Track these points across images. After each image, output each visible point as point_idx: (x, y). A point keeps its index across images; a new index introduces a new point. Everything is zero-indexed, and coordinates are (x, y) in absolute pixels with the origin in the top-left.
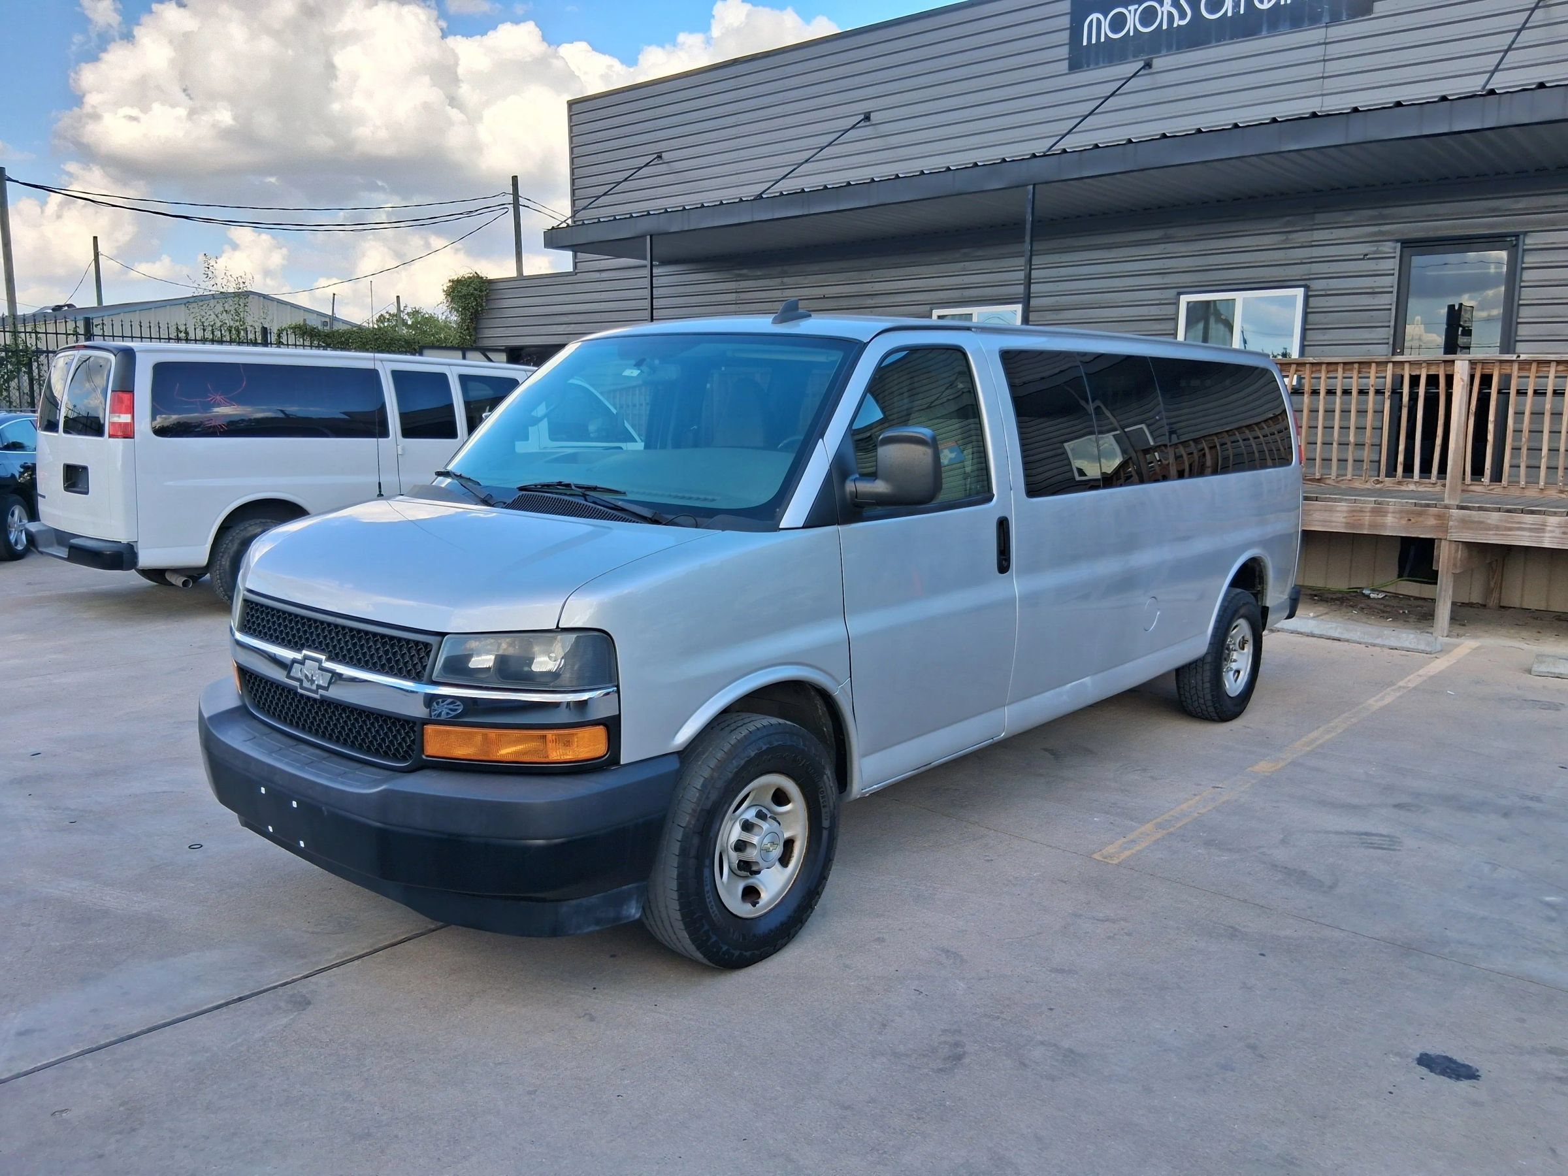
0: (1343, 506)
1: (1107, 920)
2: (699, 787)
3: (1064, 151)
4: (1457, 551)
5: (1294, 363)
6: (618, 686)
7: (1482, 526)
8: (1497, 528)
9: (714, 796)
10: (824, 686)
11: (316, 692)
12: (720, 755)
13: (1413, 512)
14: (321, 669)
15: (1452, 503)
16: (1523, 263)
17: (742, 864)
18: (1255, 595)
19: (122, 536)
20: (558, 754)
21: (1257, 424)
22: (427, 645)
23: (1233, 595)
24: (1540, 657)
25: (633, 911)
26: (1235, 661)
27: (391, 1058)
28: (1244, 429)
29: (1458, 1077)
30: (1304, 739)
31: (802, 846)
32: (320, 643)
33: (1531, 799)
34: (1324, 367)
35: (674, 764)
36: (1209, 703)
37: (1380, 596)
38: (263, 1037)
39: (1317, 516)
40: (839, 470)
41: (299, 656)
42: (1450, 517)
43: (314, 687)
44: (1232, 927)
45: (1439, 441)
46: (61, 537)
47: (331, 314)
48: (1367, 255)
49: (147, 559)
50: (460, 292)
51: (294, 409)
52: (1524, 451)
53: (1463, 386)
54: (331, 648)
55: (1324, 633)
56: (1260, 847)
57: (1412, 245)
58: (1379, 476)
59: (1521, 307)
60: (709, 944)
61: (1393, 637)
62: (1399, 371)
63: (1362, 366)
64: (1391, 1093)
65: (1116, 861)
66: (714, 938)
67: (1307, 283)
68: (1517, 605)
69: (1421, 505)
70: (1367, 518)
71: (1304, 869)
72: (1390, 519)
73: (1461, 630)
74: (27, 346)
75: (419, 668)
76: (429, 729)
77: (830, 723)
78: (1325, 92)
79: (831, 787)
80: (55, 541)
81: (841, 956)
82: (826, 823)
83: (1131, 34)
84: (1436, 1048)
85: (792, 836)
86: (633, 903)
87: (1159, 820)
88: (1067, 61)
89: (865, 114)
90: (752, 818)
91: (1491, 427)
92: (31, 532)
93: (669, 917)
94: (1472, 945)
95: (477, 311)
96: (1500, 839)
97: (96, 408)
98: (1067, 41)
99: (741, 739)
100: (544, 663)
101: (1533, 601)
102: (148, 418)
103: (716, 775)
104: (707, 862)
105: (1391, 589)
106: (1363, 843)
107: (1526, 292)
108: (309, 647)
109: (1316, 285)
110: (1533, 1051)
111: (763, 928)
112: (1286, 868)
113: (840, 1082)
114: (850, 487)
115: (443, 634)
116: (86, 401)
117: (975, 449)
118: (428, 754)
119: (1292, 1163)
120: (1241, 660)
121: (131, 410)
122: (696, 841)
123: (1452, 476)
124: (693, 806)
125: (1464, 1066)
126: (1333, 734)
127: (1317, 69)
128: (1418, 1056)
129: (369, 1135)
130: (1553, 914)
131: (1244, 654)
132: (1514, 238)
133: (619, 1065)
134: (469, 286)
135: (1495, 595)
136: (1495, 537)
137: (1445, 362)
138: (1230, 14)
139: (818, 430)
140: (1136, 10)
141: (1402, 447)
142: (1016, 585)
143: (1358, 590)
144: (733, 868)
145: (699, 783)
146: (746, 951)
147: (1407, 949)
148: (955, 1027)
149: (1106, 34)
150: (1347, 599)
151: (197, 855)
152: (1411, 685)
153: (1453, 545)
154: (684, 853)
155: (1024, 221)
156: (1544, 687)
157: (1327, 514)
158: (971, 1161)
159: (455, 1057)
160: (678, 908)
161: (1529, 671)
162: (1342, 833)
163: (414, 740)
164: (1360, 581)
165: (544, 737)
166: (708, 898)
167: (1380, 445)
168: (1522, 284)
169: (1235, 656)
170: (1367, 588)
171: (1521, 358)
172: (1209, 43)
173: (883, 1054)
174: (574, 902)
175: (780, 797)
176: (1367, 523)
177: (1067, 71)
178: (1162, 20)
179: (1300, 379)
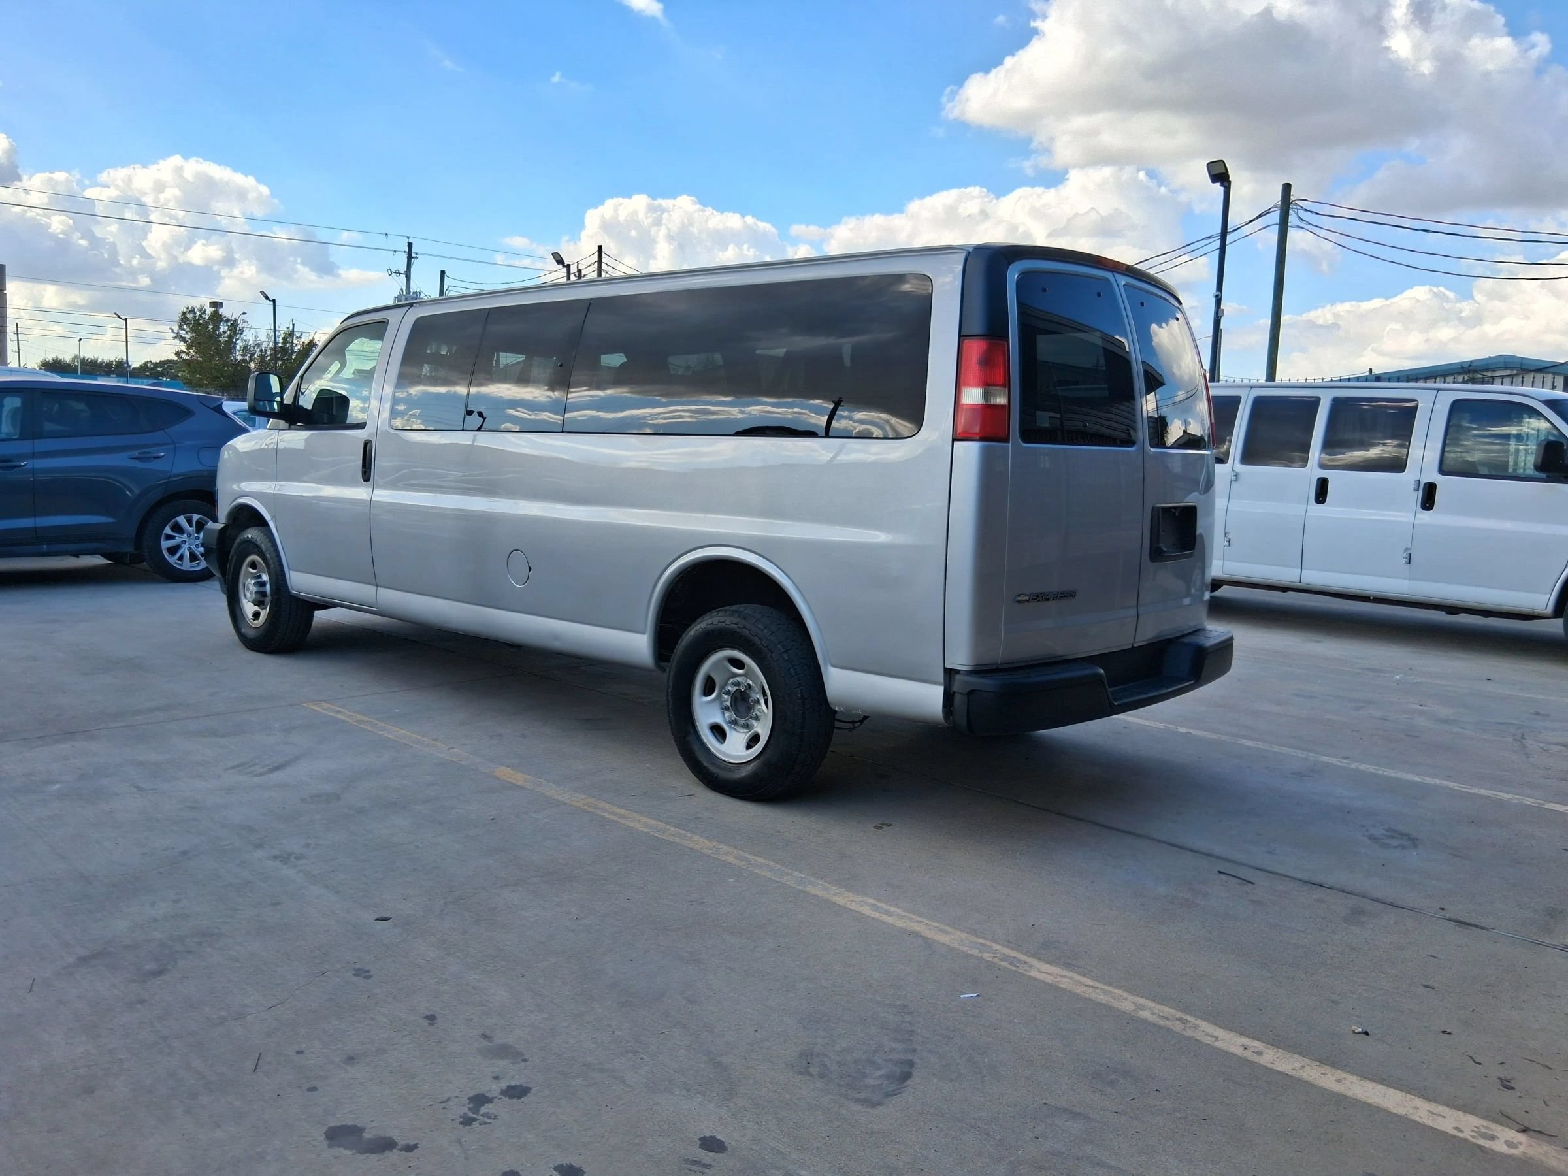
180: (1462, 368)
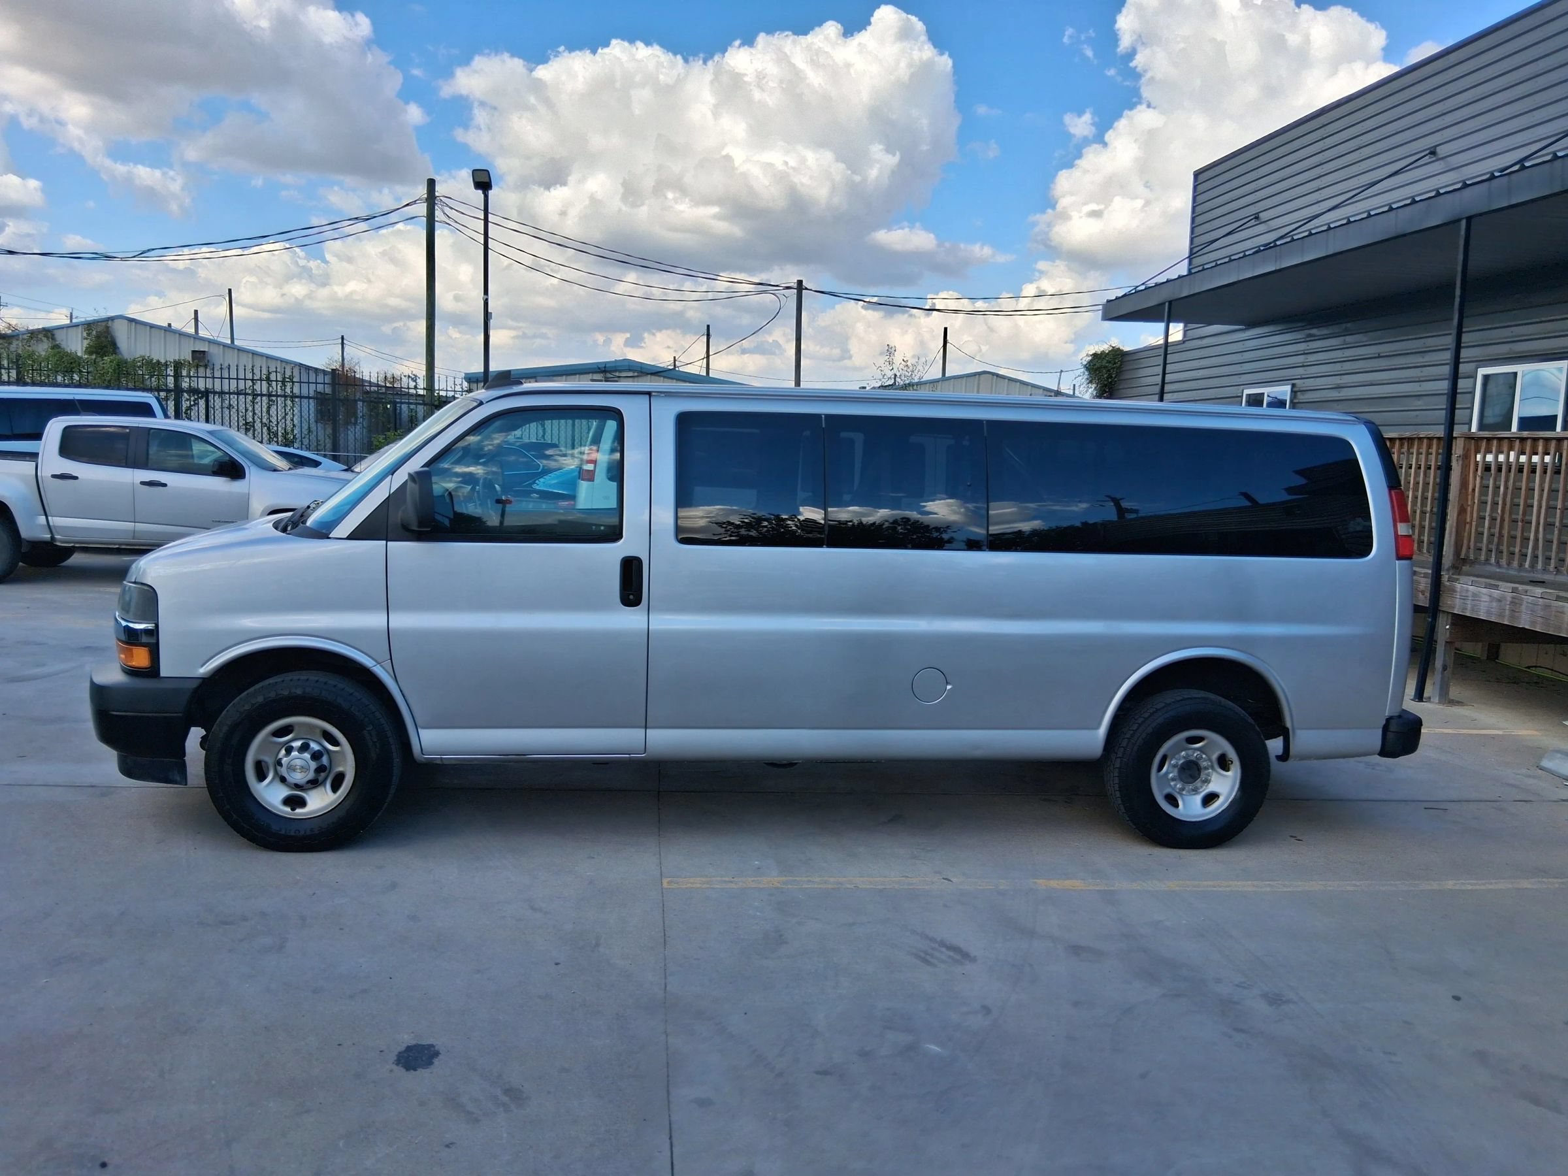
6: (157, 624)
10: (358, 661)
25: (178, 778)
26: (1210, 781)
30: (1205, 882)
31: (349, 781)
35: (194, 685)
44: (598, 944)
50: (1096, 366)
65: (670, 886)
85: (343, 771)
86: (176, 773)
89: (1431, 148)
90: (297, 746)
94: (722, 1029)
95: (1109, 382)
114: (400, 514)
120: (1219, 783)
131: (1227, 776)
134: (1103, 359)
147: (661, 1007)
169: (1212, 775)
175: (331, 739)
180: (599, 368)
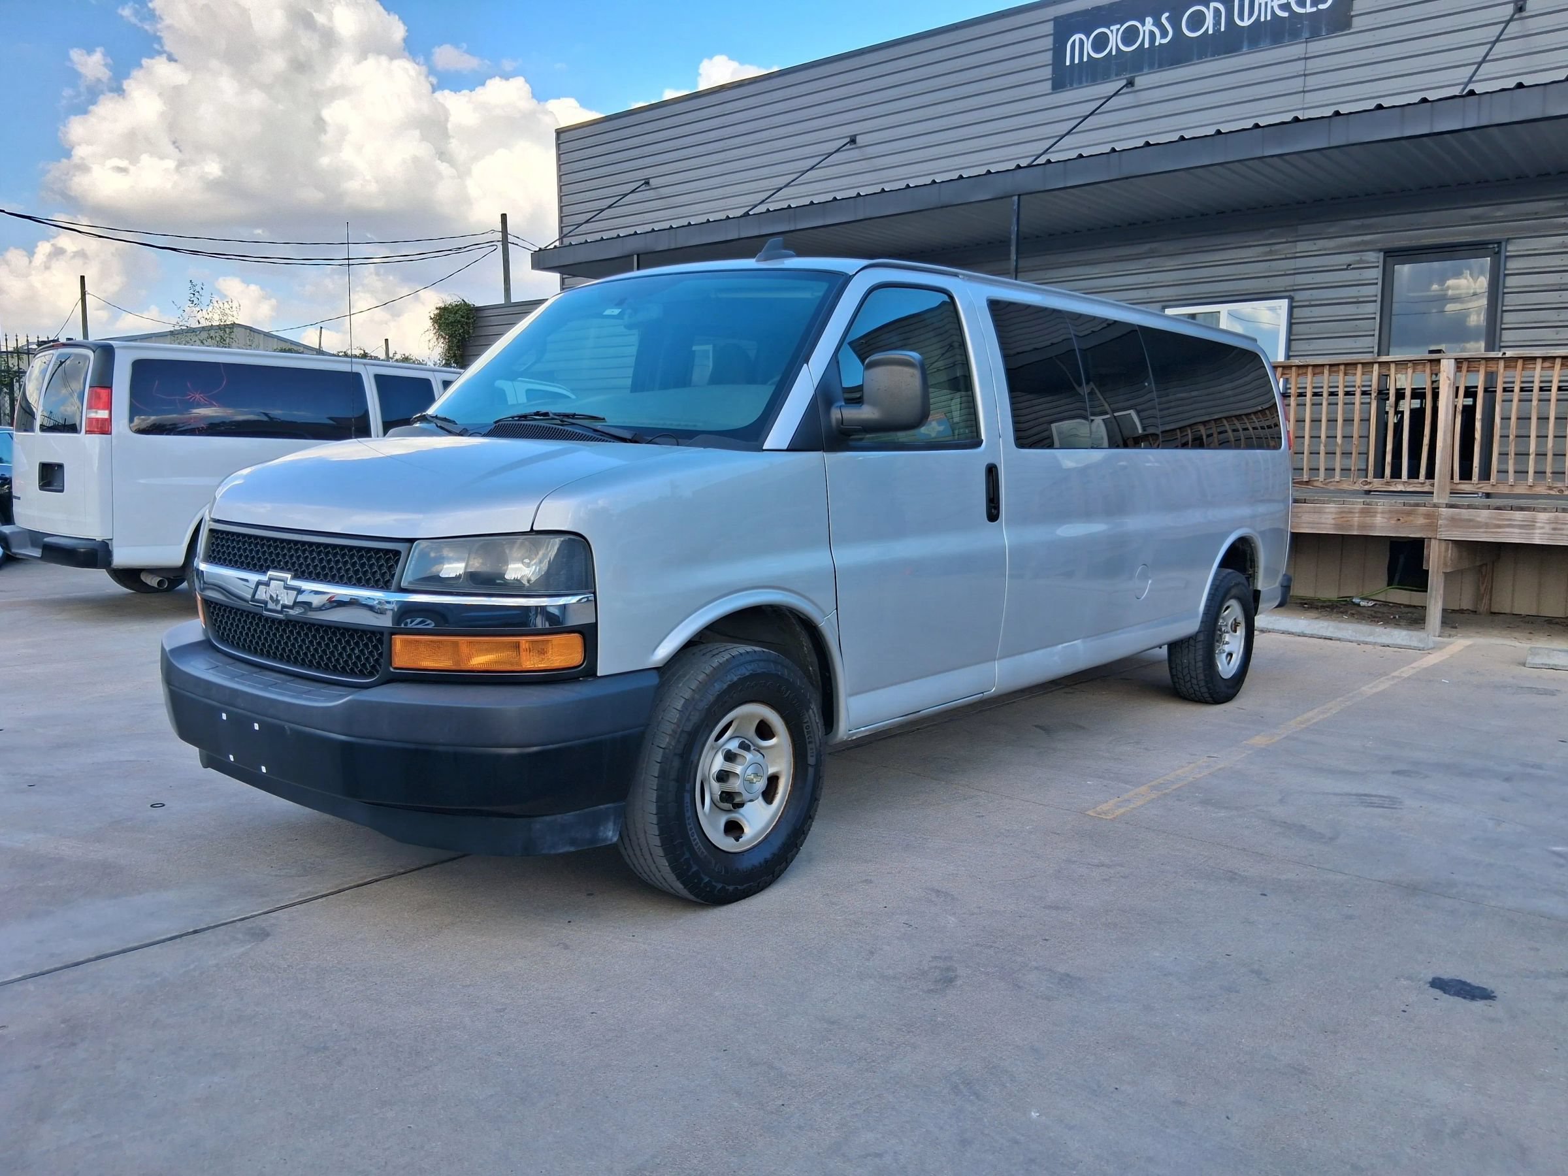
0: (1331, 508)
1: (1103, 866)
2: (679, 708)
3: (1049, 162)
4: (1447, 550)
5: (1280, 367)
6: (595, 593)
7: (1470, 523)
8: (1487, 525)
9: (695, 718)
10: (809, 616)
11: (281, 612)
12: (701, 677)
13: (1403, 512)
14: (288, 588)
15: (1441, 501)
16: (1505, 269)
17: (724, 795)
18: (1248, 579)
19: (96, 533)
20: (531, 662)
21: (1247, 415)
22: (397, 553)
23: (1224, 575)
24: (1534, 652)
25: (610, 834)
26: (1227, 643)
27: (353, 981)
28: (1233, 418)
29: (1473, 997)
30: (1299, 719)
31: (787, 785)
32: (286, 563)
33: (1532, 767)
34: (1310, 369)
35: (654, 680)
36: (1202, 683)
37: (1371, 604)
38: (218, 964)
39: (1306, 518)
40: (824, 396)
41: (265, 578)
42: (1439, 516)
43: (279, 608)
44: (1231, 872)
45: (1426, 441)
46: (35, 538)
47: (318, 347)
48: (1350, 265)
49: (122, 557)
50: (447, 319)
51: (278, 413)
52: (1512, 455)
53: (1450, 385)
54: (297, 566)
55: (1315, 632)
56: (1257, 805)
57: (1396, 254)
58: (1367, 477)
59: (1505, 314)
60: (690, 874)
61: (1385, 634)
62: (1385, 372)
63: (1348, 368)
64: (1404, 1011)
65: (1110, 817)
66: (695, 868)
67: (1292, 293)
68: (1508, 611)
69: (1410, 505)
70: (1356, 519)
71: (1303, 823)
72: (1379, 520)
73: (1453, 632)
74: (8, 366)
75: (387, 577)
76: (398, 640)
77: (815, 659)
78: (1305, 106)
79: (817, 723)
80: (29, 543)
81: (828, 895)
82: (811, 760)
83: (1114, 53)
84: (1449, 972)
85: (777, 772)
86: (611, 825)
87: (1153, 783)
88: (1050, 82)
89: (851, 136)
90: (735, 748)
91: (1478, 425)
92: (5, 533)
93: (648, 844)
94: (1479, 886)
95: (464, 338)
96: (1504, 799)
97: (74, 415)
98: (1051, 62)
99: (724, 662)
100: (519, 570)
101: (1524, 606)
102: (126, 421)
103: (697, 696)
104: (688, 787)
105: (1381, 597)
106: (1362, 803)
107: (1509, 299)
108: (275, 568)
109: (1299, 296)
110: (1548, 975)
111: (746, 864)
112: (1285, 823)
113: (826, 1001)
114: (835, 414)
115: (412, 541)
116: (62, 408)
117: (964, 399)
118: (396, 666)
119: (1303, 1072)
120: (1233, 643)
121: (109, 406)
122: (676, 763)
123: (1440, 474)
124: (673, 726)
125: (1478, 988)
126: (1329, 714)
127: (1297, 84)
128: (1431, 980)
129: (325, 1048)
130: (1562, 861)
131: (1236, 636)
132: (1496, 245)
133: (594, 986)
134: (456, 313)
135: (1486, 600)
136: (1485, 535)
137: (1431, 361)
138: (1210, 32)
139: (802, 355)
140: (1118, 30)
141: (1389, 447)
142: (1004, 535)
143: (1348, 599)
144: (715, 802)
145: (679, 704)
146: (729, 885)
147: (1412, 890)
148: (946, 954)
149: (1088, 53)
150: (1337, 606)
151: (158, 812)
152: (1405, 675)
153: (1443, 544)
154: (663, 775)
155: (1010, 239)
156: (1539, 677)
157: (1316, 516)
158: (964, 1069)
159: (422, 980)
160: (657, 833)
161: (1524, 665)
162: (1341, 795)
163: (381, 653)
164: (1349, 591)
165: (517, 646)
166: (689, 824)
167: (1367, 453)
168: (1506, 290)
169: (1227, 638)
170: (1357, 597)
171: (1507, 356)
172: (1191, 60)
173: (870, 977)
174: (548, 818)
175: (765, 730)
176: (1356, 524)
177: (1050, 91)
178: (1144, 40)
179: (1287, 381)
